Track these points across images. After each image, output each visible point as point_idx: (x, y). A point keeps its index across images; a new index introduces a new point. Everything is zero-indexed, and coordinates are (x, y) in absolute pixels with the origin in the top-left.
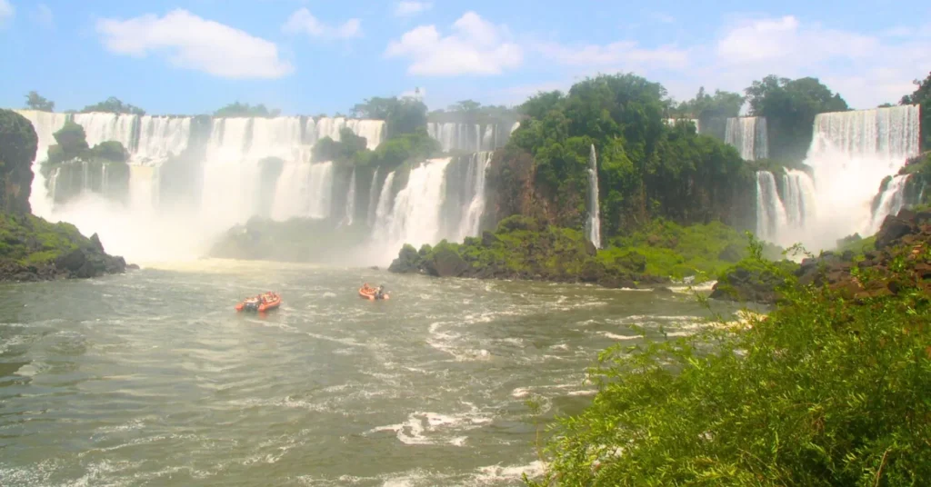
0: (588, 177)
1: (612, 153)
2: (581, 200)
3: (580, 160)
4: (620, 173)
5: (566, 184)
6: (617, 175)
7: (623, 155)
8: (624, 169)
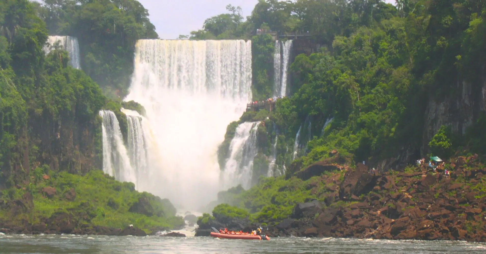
4: (14, 112)
8: (18, 108)
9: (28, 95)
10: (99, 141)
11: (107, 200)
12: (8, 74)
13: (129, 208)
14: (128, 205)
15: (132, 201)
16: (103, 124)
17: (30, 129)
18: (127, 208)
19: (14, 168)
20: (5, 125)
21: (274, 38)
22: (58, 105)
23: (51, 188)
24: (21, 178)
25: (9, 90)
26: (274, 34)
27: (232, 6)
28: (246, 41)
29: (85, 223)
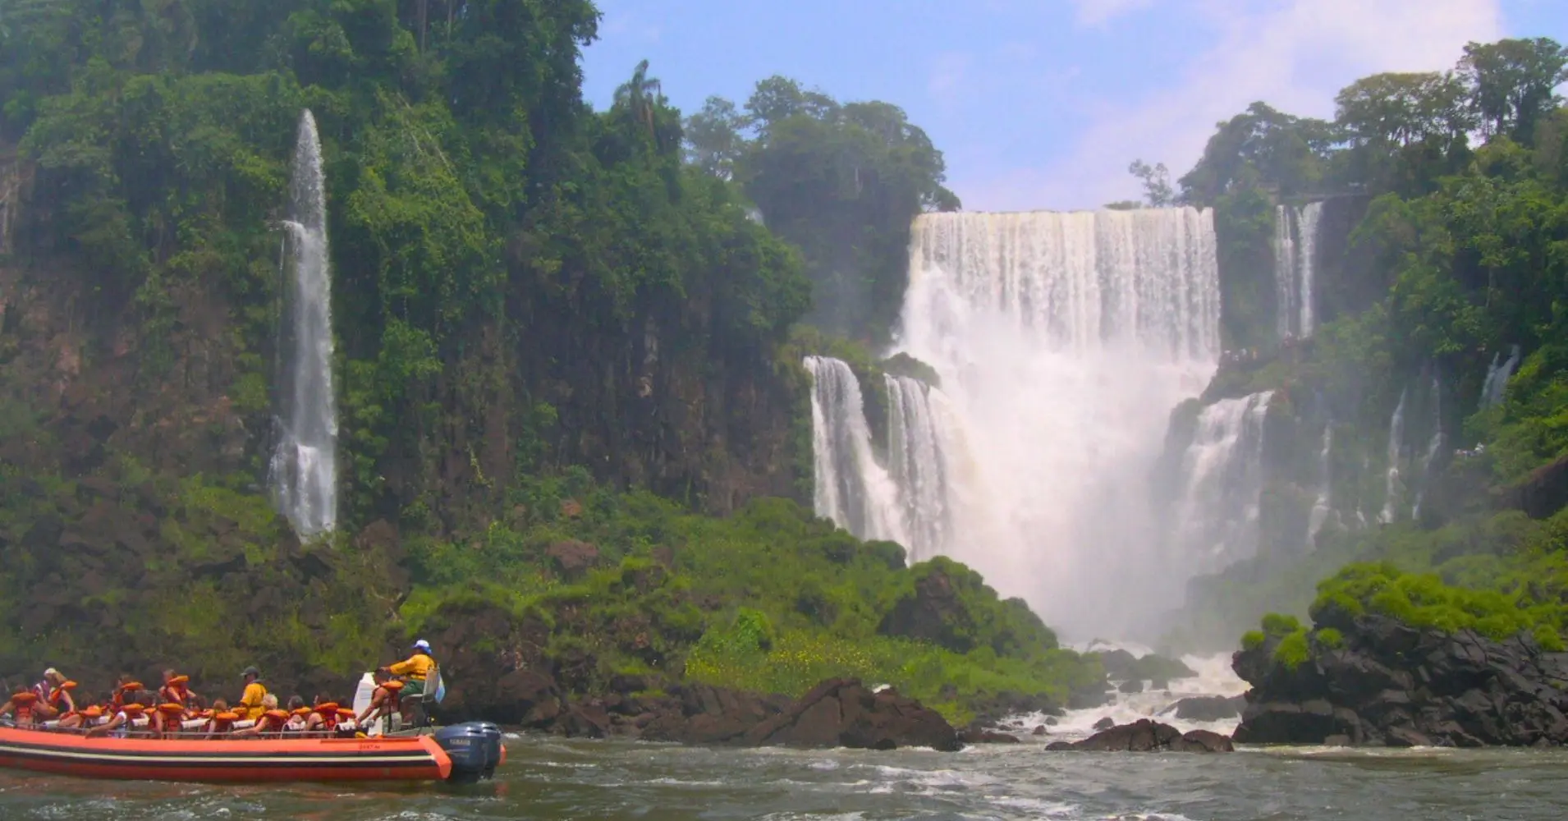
0: (282, 252)
1: (397, 159)
2: (246, 358)
3: (256, 166)
4: (434, 248)
5: (180, 272)
6: (418, 257)
7: (441, 172)
8: (450, 234)
9: (495, 195)
10: (800, 441)
11: (794, 593)
12: (426, 118)
13: (878, 619)
14: (877, 609)
15: (890, 596)
16: (814, 391)
17: (516, 333)
18: (872, 620)
19: (442, 468)
20: (394, 292)
21: (1272, 199)
22: (635, 269)
23: (580, 543)
24: (470, 507)
25: (420, 170)
26: (1272, 190)
27: (1144, 164)
28: (1200, 210)
29: (633, 668)
